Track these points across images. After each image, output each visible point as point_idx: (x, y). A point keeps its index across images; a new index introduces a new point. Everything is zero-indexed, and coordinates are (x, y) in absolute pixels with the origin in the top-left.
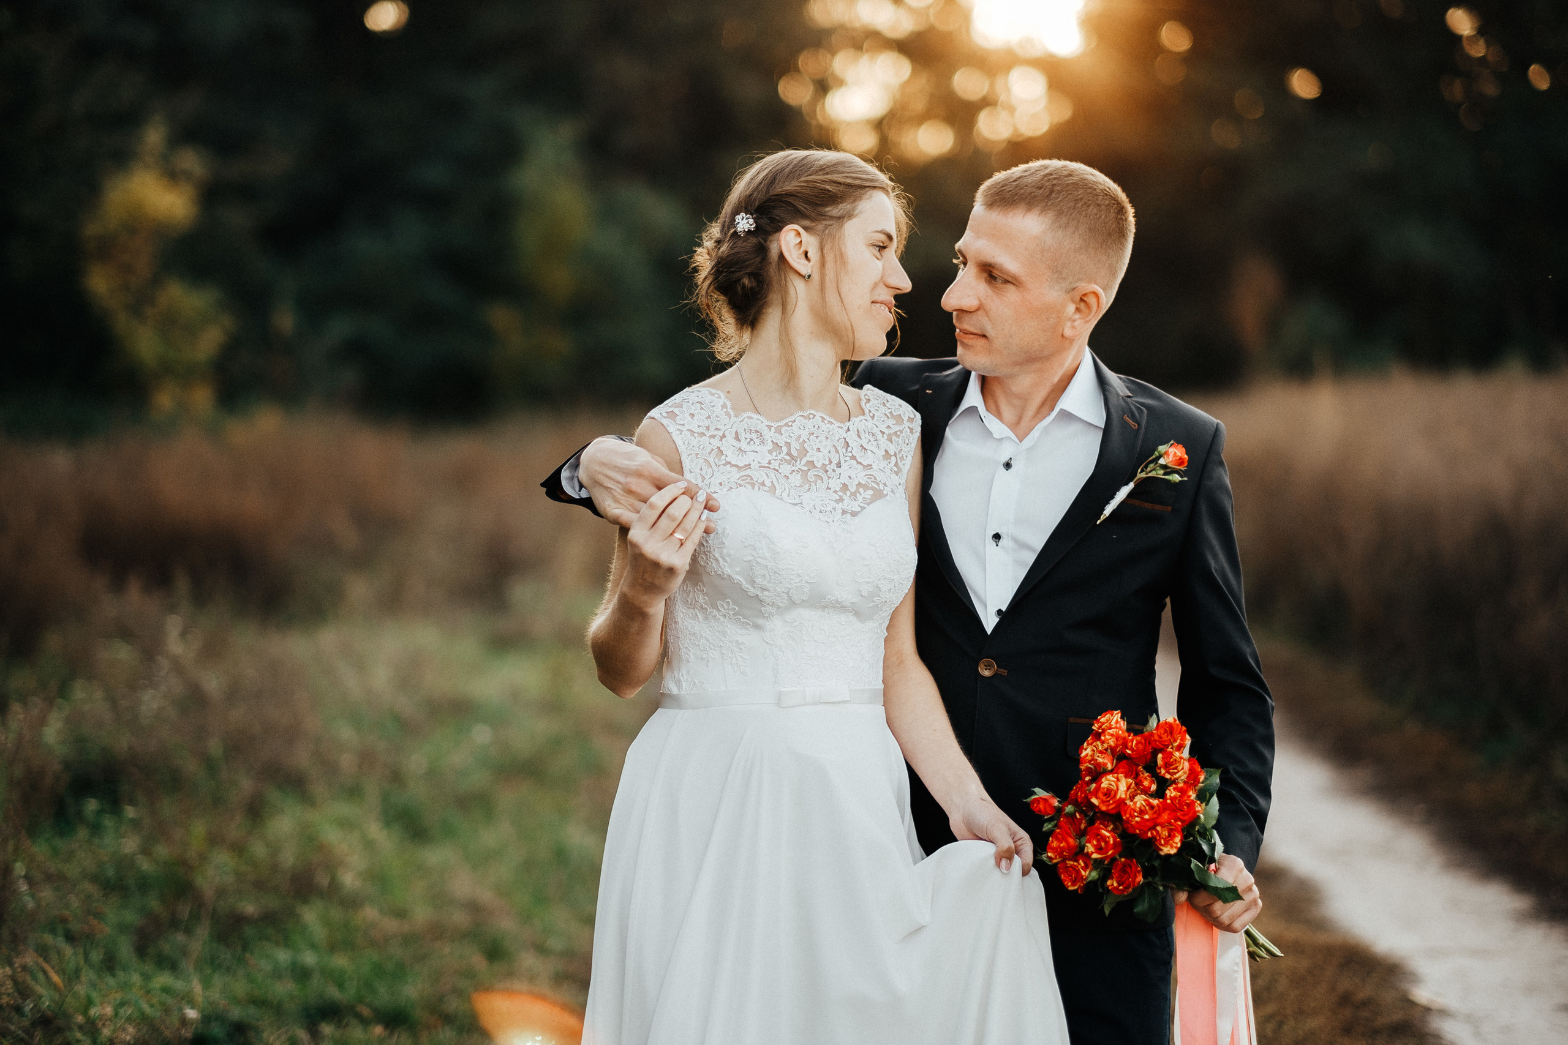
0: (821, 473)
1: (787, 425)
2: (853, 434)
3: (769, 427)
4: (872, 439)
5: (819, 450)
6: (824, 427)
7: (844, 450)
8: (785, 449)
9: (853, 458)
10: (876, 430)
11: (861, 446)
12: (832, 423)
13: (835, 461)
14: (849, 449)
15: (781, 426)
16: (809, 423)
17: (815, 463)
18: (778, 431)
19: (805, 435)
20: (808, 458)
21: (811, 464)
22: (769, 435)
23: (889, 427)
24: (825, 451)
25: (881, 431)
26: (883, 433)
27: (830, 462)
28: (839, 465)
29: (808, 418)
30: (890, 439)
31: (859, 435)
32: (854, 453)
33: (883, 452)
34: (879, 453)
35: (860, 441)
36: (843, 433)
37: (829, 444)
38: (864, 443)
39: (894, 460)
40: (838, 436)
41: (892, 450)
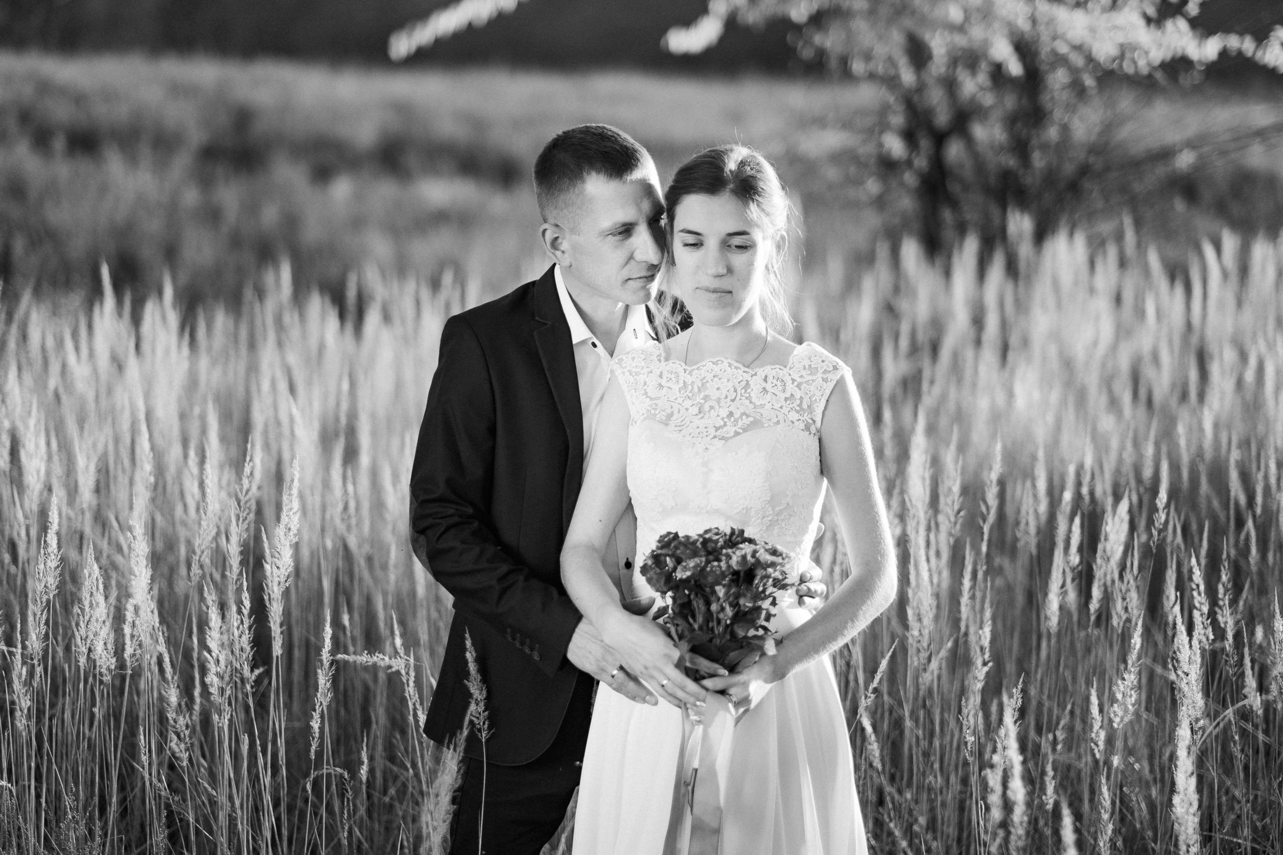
0: (715, 405)
1: (698, 369)
2: (759, 379)
3: (685, 371)
4: (779, 383)
5: (718, 389)
6: (730, 371)
7: (743, 391)
8: (690, 387)
9: (750, 398)
10: (787, 379)
11: (764, 388)
12: (736, 368)
13: (730, 398)
14: (749, 391)
15: (692, 370)
17: (711, 398)
18: (690, 373)
19: (709, 376)
20: (707, 393)
21: (707, 398)
22: (684, 376)
23: (801, 376)
24: (724, 390)
26: (793, 380)
27: (726, 397)
28: (733, 401)
30: (799, 386)
31: (765, 380)
32: (752, 394)
33: (788, 395)
34: (782, 396)
35: (764, 385)
36: (747, 377)
37: (730, 385)
38: (768, 386)
39: (798, 402)
40: (741, 378)
41: (798, 394)
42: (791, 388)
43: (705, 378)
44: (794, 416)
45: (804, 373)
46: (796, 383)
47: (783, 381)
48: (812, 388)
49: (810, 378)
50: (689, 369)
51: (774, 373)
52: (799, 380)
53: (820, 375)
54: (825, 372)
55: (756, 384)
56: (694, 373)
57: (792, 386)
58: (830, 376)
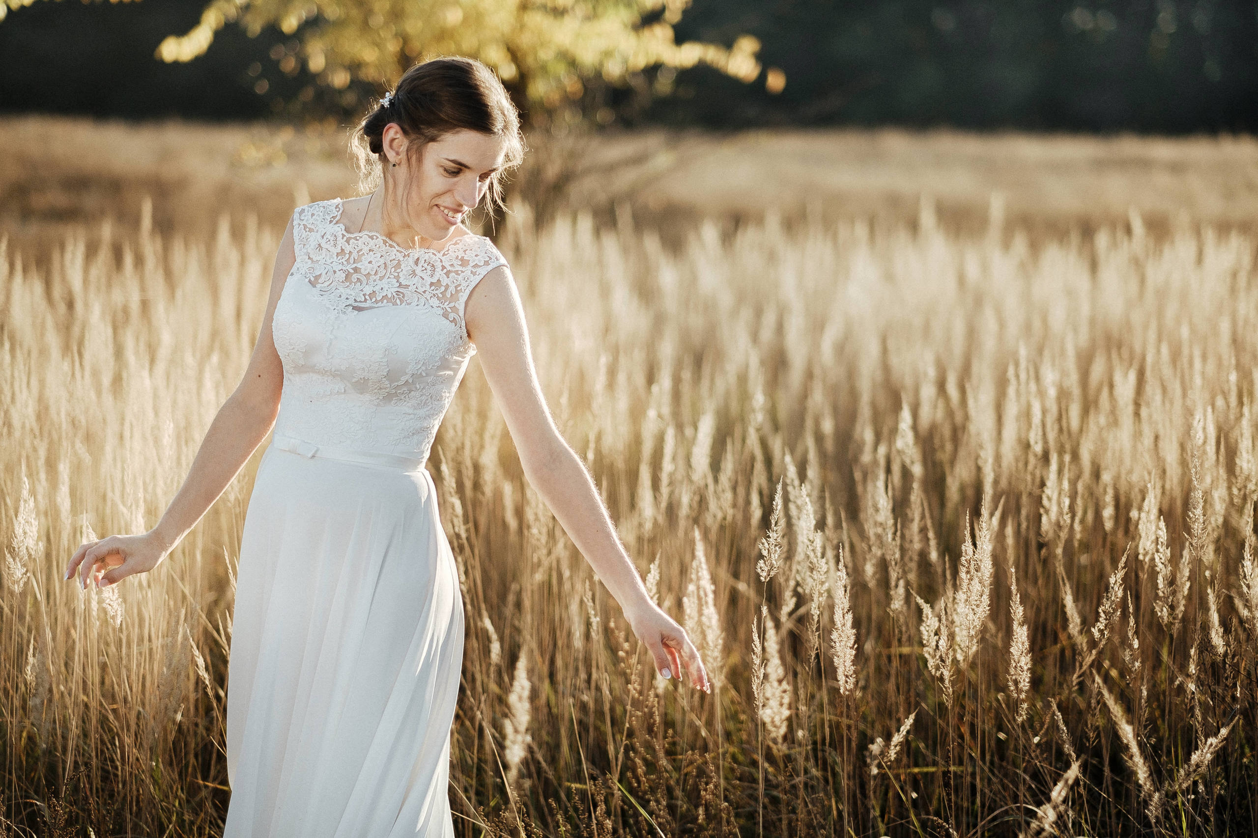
0: (363, 279)
1: (355, 238)
2: (411, 261)
3: (343, 236)
4: (429, 268)
5: (370, 262)
6: (384, 248)
7: (393, 270)
8: (347, 256)
9: (397, 278)
10: (438, 265)
11: (414, 271)
12: (391, 246)
13: (379, 275)
14: (399, 270)
15: (350, 238)
16: (372, 243)
17: (362, 271)
18: (348, 241)
19: (366, 249)
20: (359, 265)
21: (356, 270)
22: (341, 242)
23: (452, 265)
24: (375, 265)
25: (442, 266)
26: (443, 267)
27: (376, 273)
28: (381, 278)
29: (372, 238)
30: (447, 274)
31: (417, 262)
32: (401, 274)
33: (434, 280)
34: (429, 280)
35: (415, 268)
36: (400, 257)
37: (382, 261)
38: (418, 270)
39: (443, 289)
40: (394, 257)
41: (445, 281)
42: (439, 274)
43: (361, 250)
44: (435, 302)
45: (455, 262)
46: (445, 271)
47: (433, 266)
48: (460, 278)
49: (460, 268)
50: (348, 235)
51: (427, 257)
52: (449, 268)
53: (469, 268)
54: (476, 266)
55: (407, 265)
56: (352, 241)
57: (441, 272)
58: (479, 270)
